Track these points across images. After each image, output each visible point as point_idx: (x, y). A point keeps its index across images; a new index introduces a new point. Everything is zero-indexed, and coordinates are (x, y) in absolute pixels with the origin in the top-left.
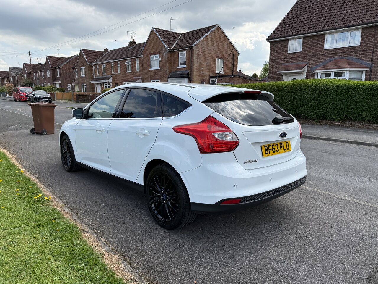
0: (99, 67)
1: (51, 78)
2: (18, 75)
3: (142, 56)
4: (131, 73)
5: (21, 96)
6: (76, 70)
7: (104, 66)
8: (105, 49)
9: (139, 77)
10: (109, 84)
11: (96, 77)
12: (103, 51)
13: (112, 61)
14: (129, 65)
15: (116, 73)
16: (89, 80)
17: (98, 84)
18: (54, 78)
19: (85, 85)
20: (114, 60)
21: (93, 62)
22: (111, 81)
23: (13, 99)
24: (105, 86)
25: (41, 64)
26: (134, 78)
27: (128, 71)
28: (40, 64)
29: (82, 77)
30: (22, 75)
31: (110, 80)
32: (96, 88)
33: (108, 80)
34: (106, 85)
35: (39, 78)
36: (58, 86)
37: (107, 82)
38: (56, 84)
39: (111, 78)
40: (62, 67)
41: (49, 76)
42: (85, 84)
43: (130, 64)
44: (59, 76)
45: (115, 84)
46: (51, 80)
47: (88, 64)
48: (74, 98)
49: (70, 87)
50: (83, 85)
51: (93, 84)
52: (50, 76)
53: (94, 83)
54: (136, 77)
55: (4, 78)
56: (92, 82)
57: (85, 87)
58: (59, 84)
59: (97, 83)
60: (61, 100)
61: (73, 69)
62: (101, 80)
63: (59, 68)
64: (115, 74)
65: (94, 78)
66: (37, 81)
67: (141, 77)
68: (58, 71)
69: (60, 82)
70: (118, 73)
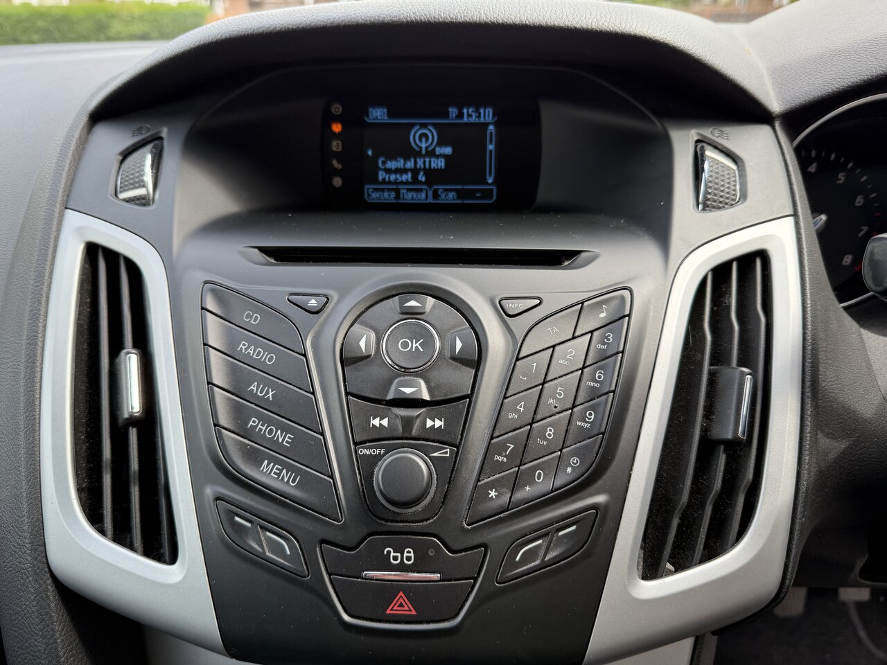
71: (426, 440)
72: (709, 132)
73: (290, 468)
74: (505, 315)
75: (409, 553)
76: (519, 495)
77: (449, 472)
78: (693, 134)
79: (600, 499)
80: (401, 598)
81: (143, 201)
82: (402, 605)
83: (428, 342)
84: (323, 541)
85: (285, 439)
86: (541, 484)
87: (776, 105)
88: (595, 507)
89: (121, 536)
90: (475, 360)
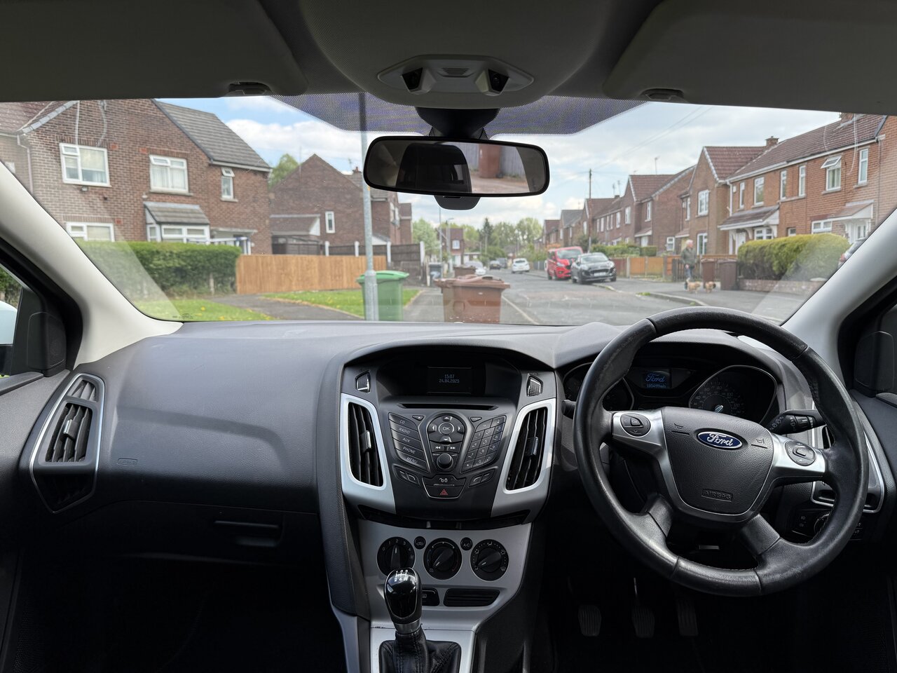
0: (746, 185)
1: (633, 226)
2: (573, 225)
3: (882, 137)
4: (839, 191)
5: (559, 268)
6: (689, 199)
7: (760, 182)
8: (768, 140)
10: (770, 231)
11: (736, 214)
12: (764, 144)
13: (784, 164)
14: (834, 171)
15: (793, 199)
16: (718, 223)
17: (739, 231)
18: (639, 226)
19: (706, 237)
20: (788, 162)
21: (732, 175)
22: (777, 222)
23: (546, 275)
24: (756, 235)
25: (619, 196)
26: (847, 205)
27: (829, 189)
28: (617, 197)
29: (701, 217)
30: (580, 225)
31: (774, 220)
32: (734, 242)
33: (766, 218)
34: (761, 232)
35: (610, 226)
36: (644, 243)
37: (763, 224)
38: (640, 238)
39: (777, 214)
40: (657, 198)
41: (628, 221)
42: (705, 234)
43: (839, 166)
44: (649, 219)
45: (788, 228)
46: (631, 230)
47: (716, 182)
48: (667, 270)
49: (672, 244)
50: (701, 237)
51: (726, 233)
52: (631, 221)
53: (728, 231)
54: (855, 204)
55: (551, 233)
56: (724, 228)
57: (705, 240)
58: (647, 238)
59: (737, 229)
60: (641, 274)
61: (682, 199)
62: (749, 220)
63: (652, 200)
64: (789, 199)
65: (730, 218)
66: (607, 235)
67: (872, 201)
68: (649, 208)
69: (650, 233)
70: (796, 198)
71: (451, 452)
72: (533, 374)
73: (415, 459)
74: (471, 422)
75: (446, 479)
76: (475, 466)
77: (456, 460)
78: (529, 375)
79: (496, 467)
80: (444, 491)
81: (366, 391)
82: (444, 493)
83: (451, 428)
84: (424, 477)
85: (413, 452)
86: (481, 463)
87: (554, 366)
88: (494, 469)
89: (364, 480)
90: (464, 432)
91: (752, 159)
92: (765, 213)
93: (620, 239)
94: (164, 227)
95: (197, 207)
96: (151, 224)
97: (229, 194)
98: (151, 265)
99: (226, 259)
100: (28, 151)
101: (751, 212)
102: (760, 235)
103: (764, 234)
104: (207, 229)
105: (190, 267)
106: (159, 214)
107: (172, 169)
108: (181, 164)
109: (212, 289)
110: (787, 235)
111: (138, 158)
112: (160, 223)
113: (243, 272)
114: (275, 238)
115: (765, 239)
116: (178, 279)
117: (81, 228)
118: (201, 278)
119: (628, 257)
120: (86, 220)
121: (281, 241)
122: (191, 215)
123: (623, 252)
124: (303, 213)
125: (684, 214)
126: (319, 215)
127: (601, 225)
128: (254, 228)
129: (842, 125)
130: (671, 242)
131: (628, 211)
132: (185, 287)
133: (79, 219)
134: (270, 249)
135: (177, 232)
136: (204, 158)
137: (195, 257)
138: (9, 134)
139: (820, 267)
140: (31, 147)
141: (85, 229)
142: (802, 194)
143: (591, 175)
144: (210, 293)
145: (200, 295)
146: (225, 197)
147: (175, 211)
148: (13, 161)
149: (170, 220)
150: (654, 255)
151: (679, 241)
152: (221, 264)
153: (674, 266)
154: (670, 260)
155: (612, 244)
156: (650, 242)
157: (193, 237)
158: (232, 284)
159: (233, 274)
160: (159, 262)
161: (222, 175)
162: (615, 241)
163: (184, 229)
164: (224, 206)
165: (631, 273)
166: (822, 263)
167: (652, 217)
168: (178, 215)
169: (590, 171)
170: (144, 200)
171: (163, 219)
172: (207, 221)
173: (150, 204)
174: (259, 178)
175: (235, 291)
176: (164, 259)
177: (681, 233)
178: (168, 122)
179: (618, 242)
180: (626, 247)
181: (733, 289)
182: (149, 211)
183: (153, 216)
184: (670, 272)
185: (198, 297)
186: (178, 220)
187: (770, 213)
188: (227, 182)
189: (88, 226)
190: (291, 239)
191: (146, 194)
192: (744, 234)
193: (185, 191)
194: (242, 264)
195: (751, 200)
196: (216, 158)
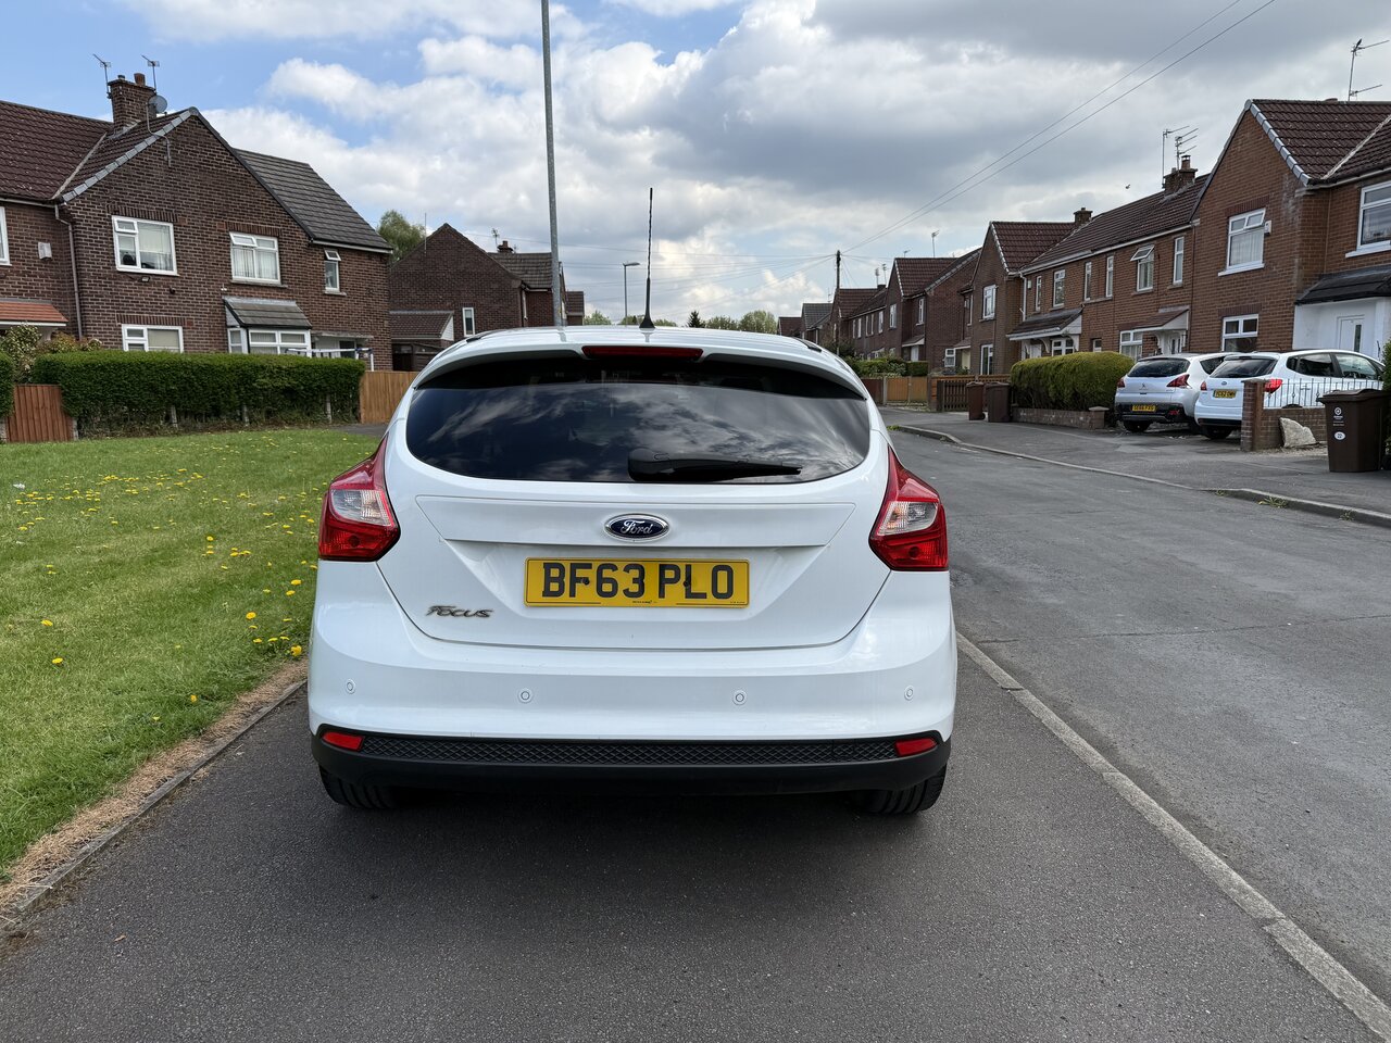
0: (1044, 280)
1: (900, 331)
2: (820, 327)
3: (1196, 222)
4: (1152, 293)
6: (972, 296)
7: (1061, 275)
8: (1076, 214)
9: (1182, 308)
10: (1070, 343)
11: (1031, 319)
12: (1072, 219)
13: (1088, 253)
14: (1146, 265)
15: (1098, 300)
16: (1007, 331)
17: (1034, 342)
18: (908, 332)
19: (991, 350)
20: (1093, 251)
21: (1028, 264)
22: (1079, 331)
24: (1054, 348)
25: (883, 285)
26: (1161, 311)
27: (1140, 289)
28: (881, 287)
29: (986, 321)
30: (829, 326)
31: (1075, 328)
32: (1028, 357)
33: (1065, 326)
34: (1059, 344)
35: (869, 333)
36: (915, 357)
37: (1060, 333)
38: (910, 348)
39: (1079, 320)
40: (932, 293)
41: (893, 326)
42: (991, 346)
43: (1151, 258)
44: (921, 322)
45: (1093, 340)
46: (898, 336)
47: (1006, 274)
48: (930, 396)
49: (951, 359)
50: (986, 350)
51: (1018, 344)
52: (897, 322)
53: (1020, 342)
54: (1168, 310)
56: (1014, 338)
57: (990, 354)
58: (918, 349)
59: (1032, 339)
60: (901, 401)
61: (964, 295)
62: (1046, 327)
63: (925, 295)
64: (1094, 301)
65: (1023, 323)
66: (865, 341)
67: (1188, 307)
68: (921, 307)
69: (921, 342)
70: (1103, 299)
91: (1056, 242)
92: (1064, 318)
93: (882, 350)
94: (250, 331)
95: (293, 304)
96: (233, 327)
97: (334, 285)
98: (255, 385)
99: (347, 376)
100: (70, 229)
101: (1049, 316)
102: (1058, 348)
103: (1063, 347)
104: (307, 335)
105: (302, 388)
106: (244, 313)
107: (259, 251)
108: (271, 245)
109: (329, 416)
110: (1091, 350)
111: (214, 235)
112: (246, 327)
113: (368, 394)
114: (396, 345)
115: (1064, 353)
116: (288, 403)
117: (140, 333)
118: (317, 401)
119: (885, 376)
120: (146, 322)
121: (405, 350)
122: (286, 315)
123: (881, 369)
124: (430, 309)
125: (967, 317)
126: (453, 312)
127: (859, 328)
128: (368, 333)
129: (1166, 198)
130: (950, 355)
131: (893, 309)
132: (296, 414)
133: (139, 322)
134: (390, 363)
135: (268, 338)
136: (302, 236)
137: (309, 374)
138: (43, 202)
139: (1100, 393)
140: (73, 223)
141: (145, 333)
142: (1109, 295)
143: (839, 260)
144: (328, 421)
145: (315, 423)
146: (329, 289)
147: (264, 309)
148: (48, 241)
149: (259, 321)
150: (924, 374)
151: (959, 353)
152: (341, 384)
153: (939, 391)
154: (935, 382)
155: (873, 357)
156: (922, 356)
157: (292, 345)
158: (354, 411)
159: (357, 397)
160: (264, 380)
161: (326, 259)
162: (876, 352)
163: (278, 334)
164: (328, 302)
165: (889, 400)
166: (1101, 389)
167: (925, 320)
168: (269, 315)
169: (838, 254)
170: (225, 294)
171: (250, 321)
172: (307, 323)
173: (231, 300)
174: (375, 262)
175: (358, 419)
176: (271, 377)
177: (962, 343)
178: (253, 182)
179: (881, 355)
180: (887, 362)
181: (1003, 421)
182: (231, 310)
183: (236, 317)
184: (935, 399)
185: (313, 426)
186: (269, 322)
187: (1072, 318)
188: (331, 267)
189: (148, 330)
190: (418, 348)
191: (226, 286)
192: (1040, 346)
193: (277, 281)
194: (367, 384)
195: (1049, 301)
196: (318, 235)
